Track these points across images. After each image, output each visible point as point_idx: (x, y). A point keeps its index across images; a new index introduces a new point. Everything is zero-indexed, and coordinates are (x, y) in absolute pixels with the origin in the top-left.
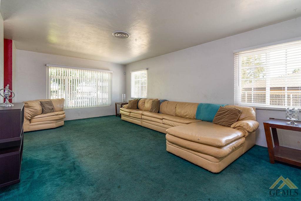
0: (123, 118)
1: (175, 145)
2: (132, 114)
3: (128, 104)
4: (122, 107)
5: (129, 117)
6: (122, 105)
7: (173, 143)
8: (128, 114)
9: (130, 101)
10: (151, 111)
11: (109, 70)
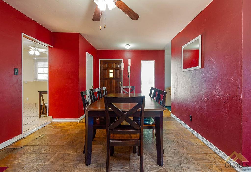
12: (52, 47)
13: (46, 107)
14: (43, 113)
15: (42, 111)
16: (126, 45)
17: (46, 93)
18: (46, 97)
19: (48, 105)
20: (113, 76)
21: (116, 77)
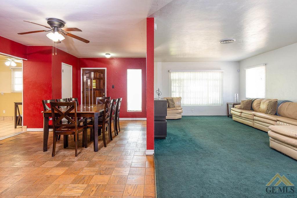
0: (234, 118)
1: (277, 141)
2: (243, 115)
3: (240, 104)
4: (234, 107)
5: (241, 118)
6: (234, 105)
7: (275, 139)
8: (239, 114)
9: (243, 101)
10: (266, 113)
11: (220, 69)
12: (27, 60)
13: (21, 117)
14: (18, 124)
15: (18, 121)
16: (106, 54)
17: (21, 104)
18: (21, 108)
19: (22, 116)
20: (96, 86)
21: (100, 87)
